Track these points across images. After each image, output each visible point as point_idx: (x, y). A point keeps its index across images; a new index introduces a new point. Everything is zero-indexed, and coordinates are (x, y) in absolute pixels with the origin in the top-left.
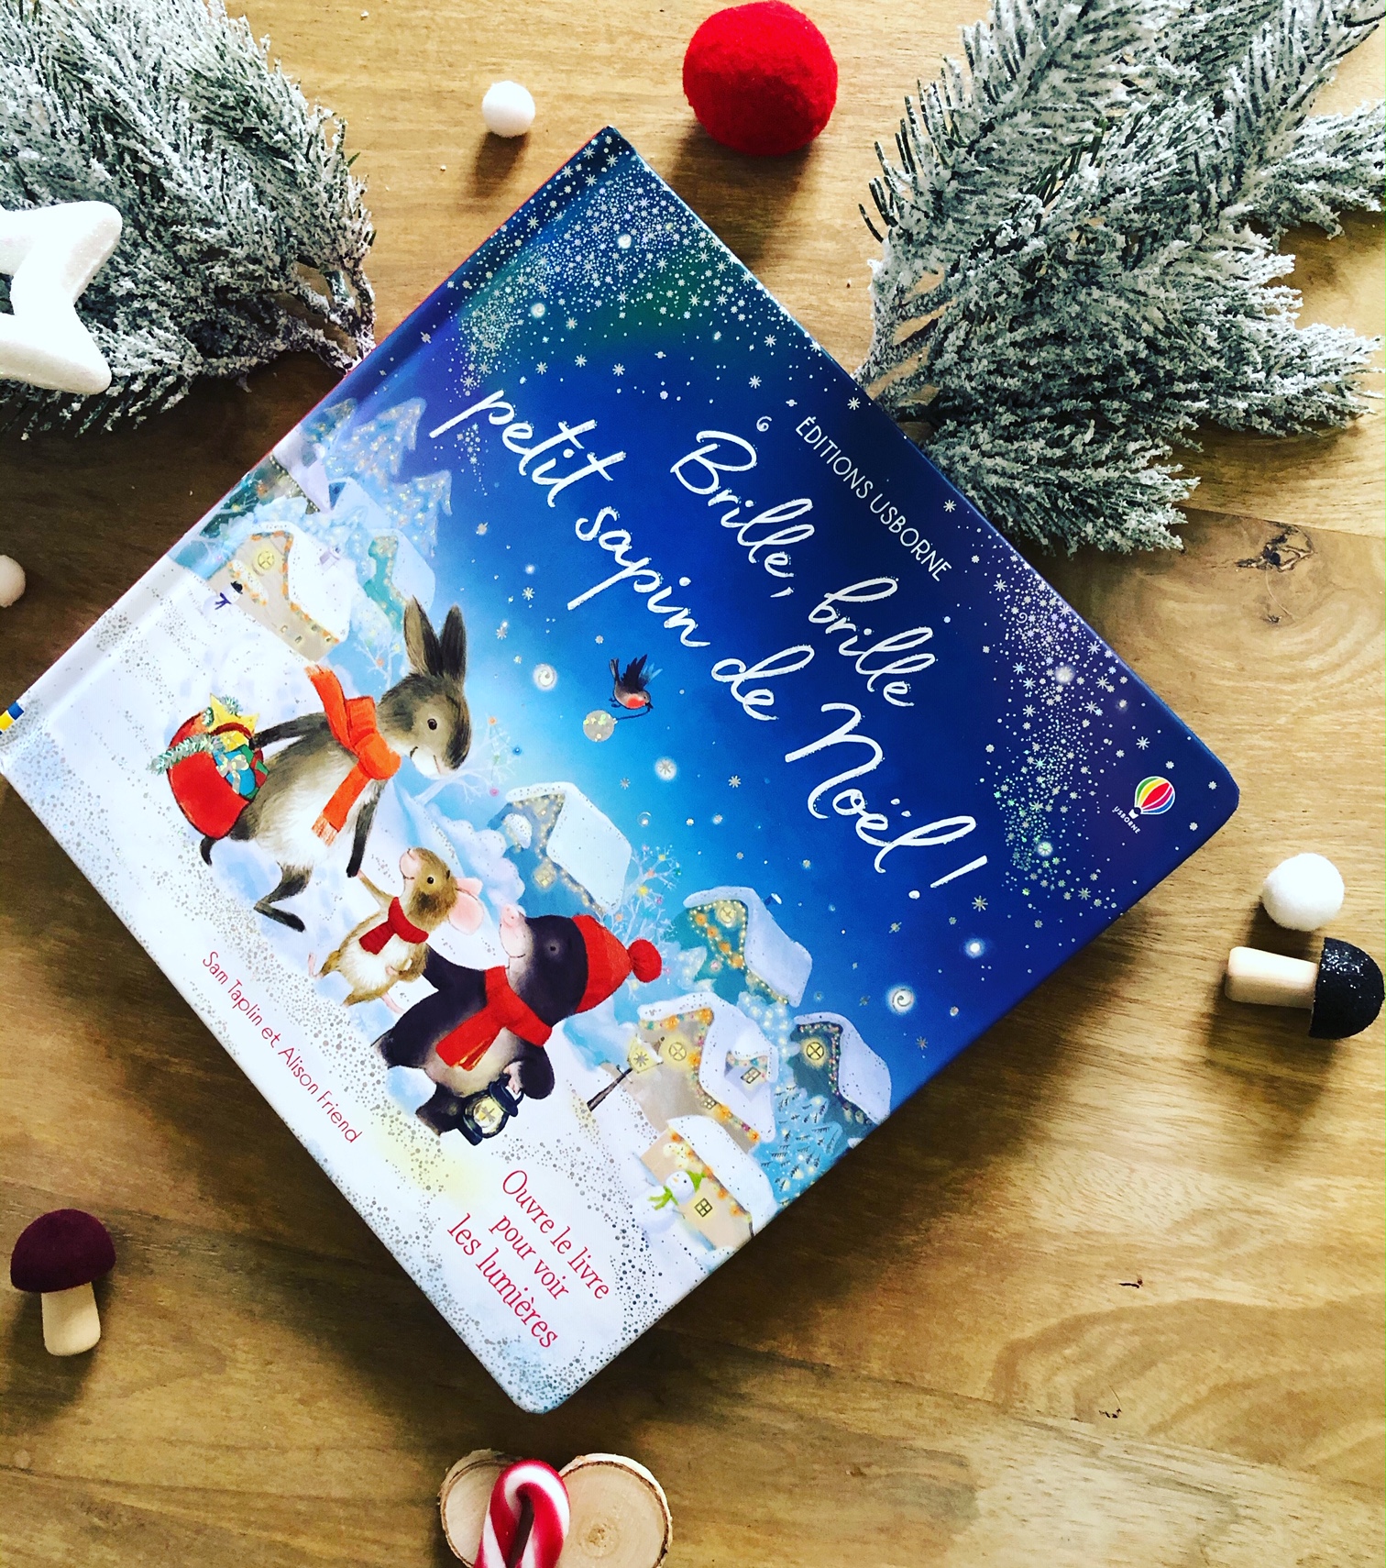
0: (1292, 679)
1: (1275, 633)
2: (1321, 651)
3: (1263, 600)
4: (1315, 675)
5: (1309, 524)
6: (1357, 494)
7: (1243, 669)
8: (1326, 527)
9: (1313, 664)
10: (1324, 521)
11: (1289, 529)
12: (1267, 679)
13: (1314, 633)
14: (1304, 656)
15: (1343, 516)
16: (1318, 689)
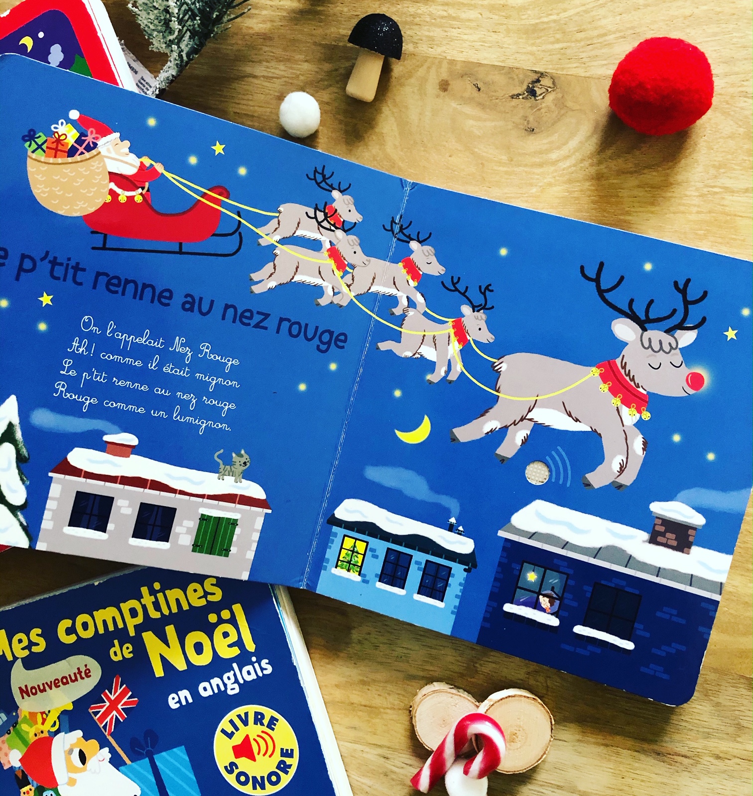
0: (541, 165)
1: (532, 137)
2: (559, 148)
3: (525, 118)
4: (554, 163)
5: (554, 71)
6: (583, 52)
7: (512, 160)
8: (564, 72)
9: (554, 156)
10: (563, 69)
11: (542, 75)
12: (526, 166)
13: (555, 137)
14: (549, 151)
15: (575, 65)
16: (556, 171)
